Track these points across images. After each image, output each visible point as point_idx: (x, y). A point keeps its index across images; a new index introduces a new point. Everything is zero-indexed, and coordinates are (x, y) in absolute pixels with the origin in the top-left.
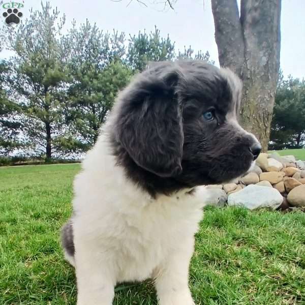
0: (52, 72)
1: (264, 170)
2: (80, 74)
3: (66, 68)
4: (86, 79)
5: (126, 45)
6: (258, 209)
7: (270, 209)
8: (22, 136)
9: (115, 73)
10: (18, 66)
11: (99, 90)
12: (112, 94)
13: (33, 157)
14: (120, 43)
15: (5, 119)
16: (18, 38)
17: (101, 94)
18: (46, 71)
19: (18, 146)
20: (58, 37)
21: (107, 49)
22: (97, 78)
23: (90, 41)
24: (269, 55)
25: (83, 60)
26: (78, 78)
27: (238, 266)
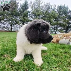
3: (42, 12)
4: (46, 15)
5: (56, 7)
9: (53, 13)
10: (31, 12)
11: (48, 17)
12: (51, 18)
14: (55, 7)
16: (32, 6)
17: (49, 18)
18: (37, 13)
20: (41, 6)
21: (52, 8)
22: (48, 15)
23: (48, 6)
25: (46, 11)
26: (44, 15)
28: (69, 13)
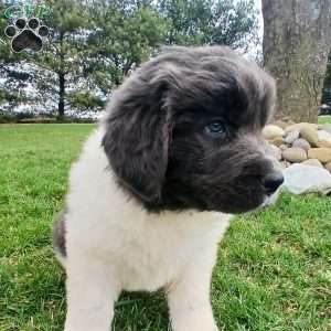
0: (69, 16)
1: (313, 146)
2: (102, 20)
3: (86, 12)
4: (110, 25)
6: (304, 194)
7: (319, 194)
8: (30, 89)
9: (143, 21)
11: (125, 38)
12: (138, 45)
13: (42, 114)
15: (11, 68)
17: (126, 43)
18: (62, 14)
19: (25, 100)
22: (122, 26)
24: (322, 7)
26: (100, 25)
27: (276, 273)
28: (218, 14)
